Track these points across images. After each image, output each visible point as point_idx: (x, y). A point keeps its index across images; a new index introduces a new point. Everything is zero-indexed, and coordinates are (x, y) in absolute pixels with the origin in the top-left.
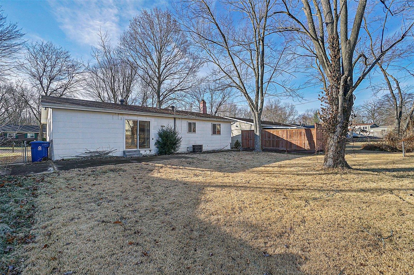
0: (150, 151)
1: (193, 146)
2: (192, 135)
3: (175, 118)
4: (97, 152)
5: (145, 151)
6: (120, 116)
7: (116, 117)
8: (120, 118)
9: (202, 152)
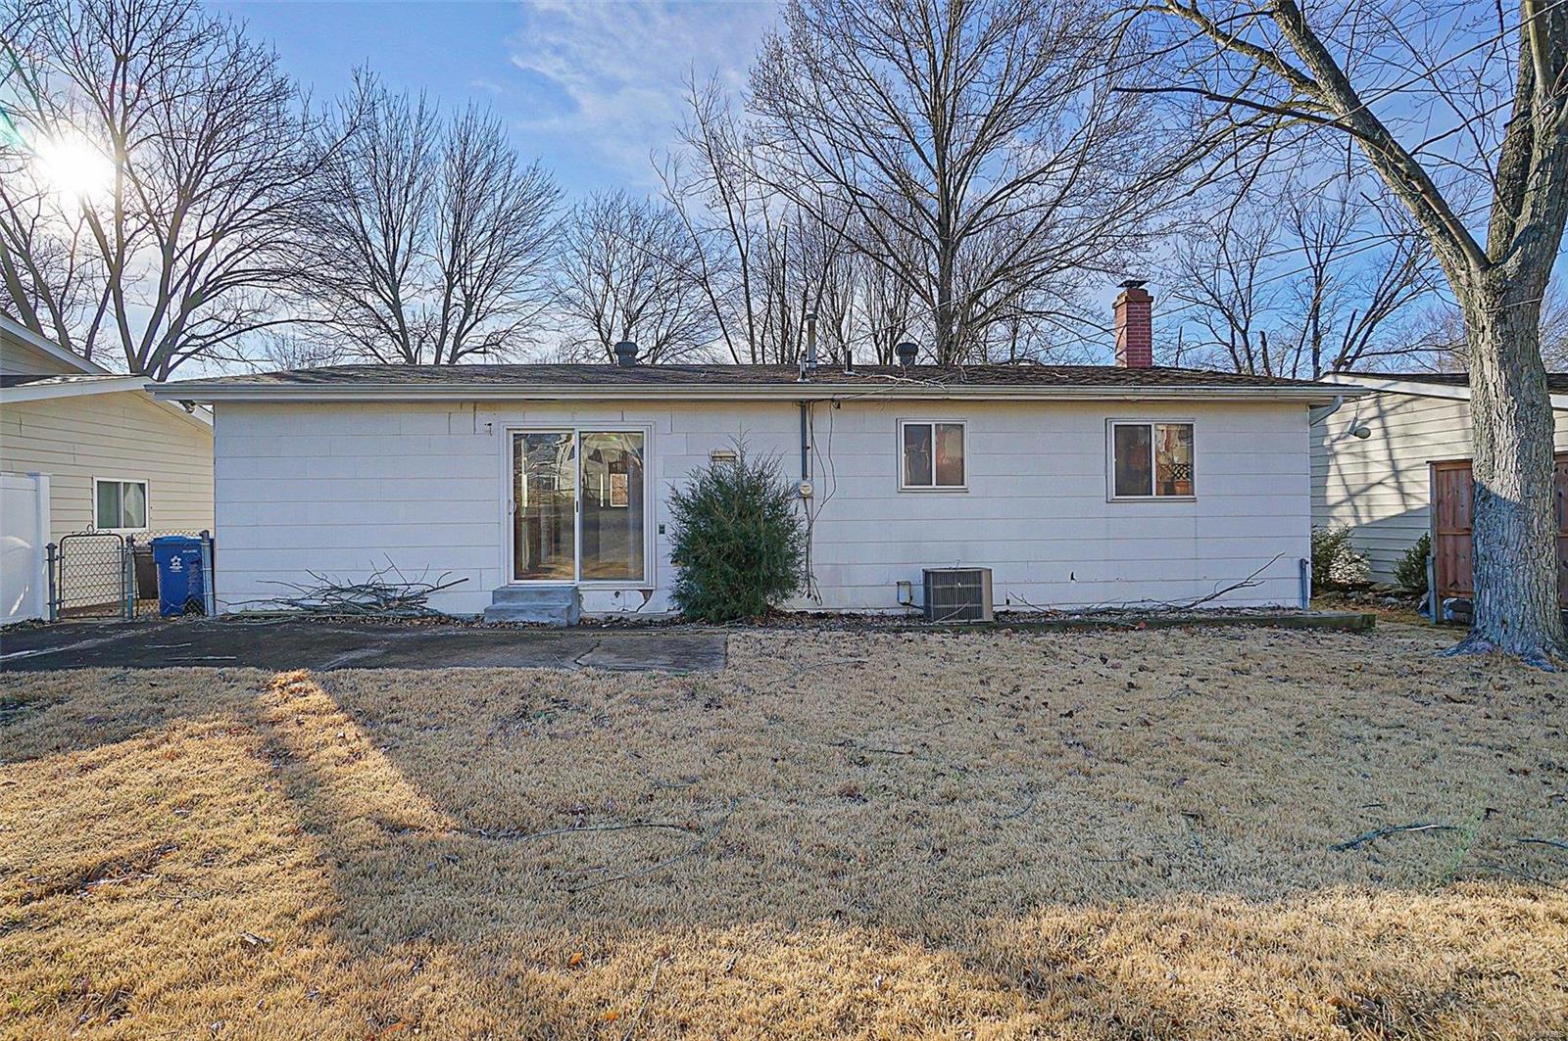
0: (647, 593)
1: (927, 574)
2: (933, 502)
3: (804, 406)
4: (377, 590)
5: (617, 594)
6: (484, 417)
7: (463, 420)
8: (481, 427)
9: (988, 617)
